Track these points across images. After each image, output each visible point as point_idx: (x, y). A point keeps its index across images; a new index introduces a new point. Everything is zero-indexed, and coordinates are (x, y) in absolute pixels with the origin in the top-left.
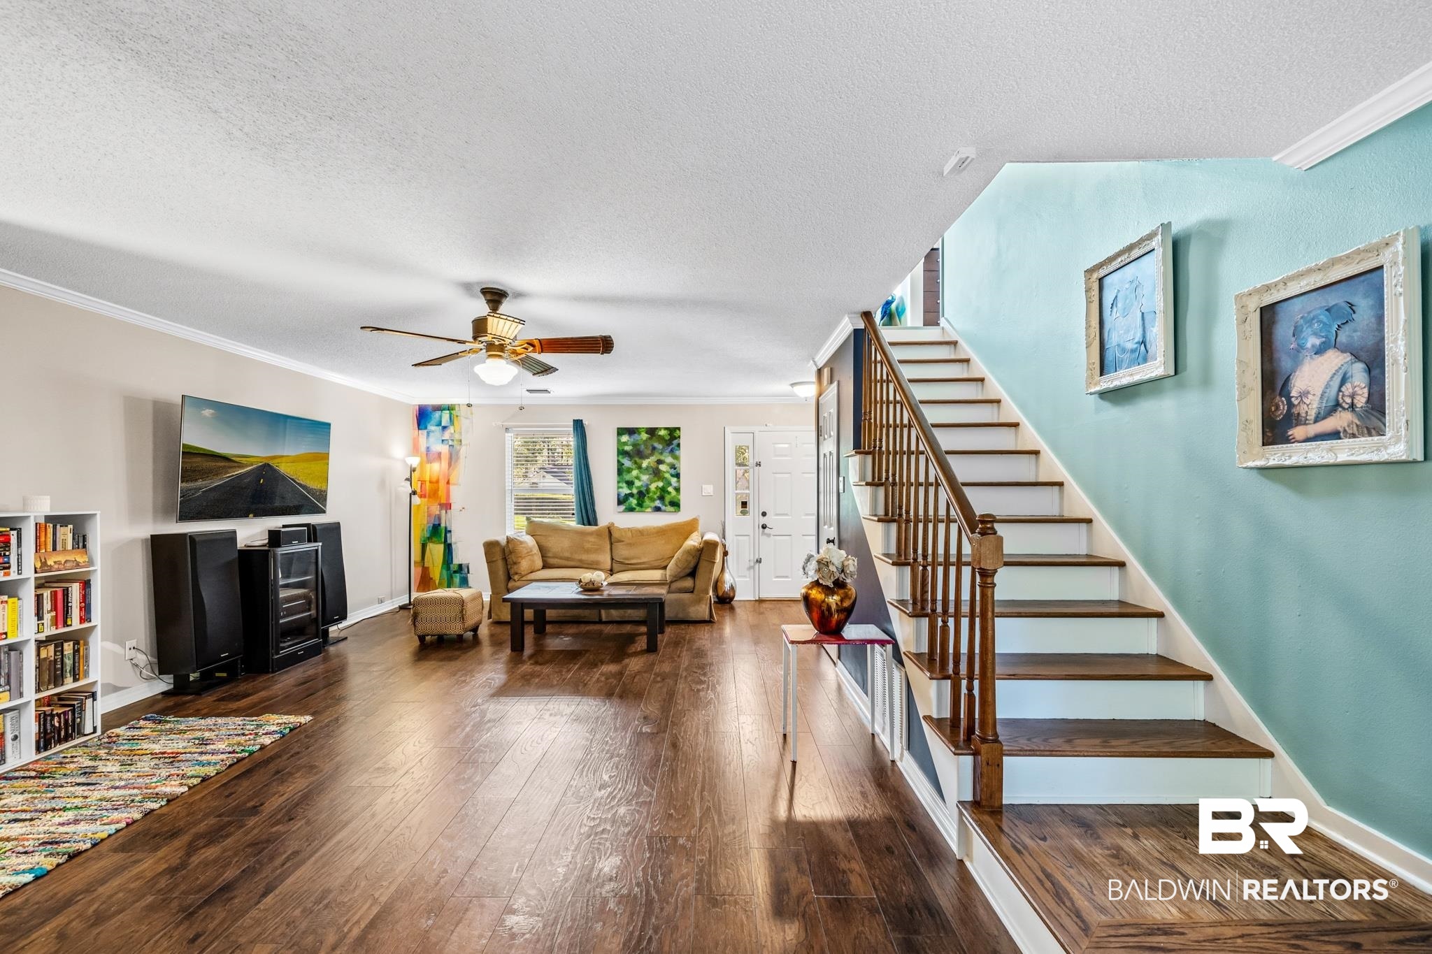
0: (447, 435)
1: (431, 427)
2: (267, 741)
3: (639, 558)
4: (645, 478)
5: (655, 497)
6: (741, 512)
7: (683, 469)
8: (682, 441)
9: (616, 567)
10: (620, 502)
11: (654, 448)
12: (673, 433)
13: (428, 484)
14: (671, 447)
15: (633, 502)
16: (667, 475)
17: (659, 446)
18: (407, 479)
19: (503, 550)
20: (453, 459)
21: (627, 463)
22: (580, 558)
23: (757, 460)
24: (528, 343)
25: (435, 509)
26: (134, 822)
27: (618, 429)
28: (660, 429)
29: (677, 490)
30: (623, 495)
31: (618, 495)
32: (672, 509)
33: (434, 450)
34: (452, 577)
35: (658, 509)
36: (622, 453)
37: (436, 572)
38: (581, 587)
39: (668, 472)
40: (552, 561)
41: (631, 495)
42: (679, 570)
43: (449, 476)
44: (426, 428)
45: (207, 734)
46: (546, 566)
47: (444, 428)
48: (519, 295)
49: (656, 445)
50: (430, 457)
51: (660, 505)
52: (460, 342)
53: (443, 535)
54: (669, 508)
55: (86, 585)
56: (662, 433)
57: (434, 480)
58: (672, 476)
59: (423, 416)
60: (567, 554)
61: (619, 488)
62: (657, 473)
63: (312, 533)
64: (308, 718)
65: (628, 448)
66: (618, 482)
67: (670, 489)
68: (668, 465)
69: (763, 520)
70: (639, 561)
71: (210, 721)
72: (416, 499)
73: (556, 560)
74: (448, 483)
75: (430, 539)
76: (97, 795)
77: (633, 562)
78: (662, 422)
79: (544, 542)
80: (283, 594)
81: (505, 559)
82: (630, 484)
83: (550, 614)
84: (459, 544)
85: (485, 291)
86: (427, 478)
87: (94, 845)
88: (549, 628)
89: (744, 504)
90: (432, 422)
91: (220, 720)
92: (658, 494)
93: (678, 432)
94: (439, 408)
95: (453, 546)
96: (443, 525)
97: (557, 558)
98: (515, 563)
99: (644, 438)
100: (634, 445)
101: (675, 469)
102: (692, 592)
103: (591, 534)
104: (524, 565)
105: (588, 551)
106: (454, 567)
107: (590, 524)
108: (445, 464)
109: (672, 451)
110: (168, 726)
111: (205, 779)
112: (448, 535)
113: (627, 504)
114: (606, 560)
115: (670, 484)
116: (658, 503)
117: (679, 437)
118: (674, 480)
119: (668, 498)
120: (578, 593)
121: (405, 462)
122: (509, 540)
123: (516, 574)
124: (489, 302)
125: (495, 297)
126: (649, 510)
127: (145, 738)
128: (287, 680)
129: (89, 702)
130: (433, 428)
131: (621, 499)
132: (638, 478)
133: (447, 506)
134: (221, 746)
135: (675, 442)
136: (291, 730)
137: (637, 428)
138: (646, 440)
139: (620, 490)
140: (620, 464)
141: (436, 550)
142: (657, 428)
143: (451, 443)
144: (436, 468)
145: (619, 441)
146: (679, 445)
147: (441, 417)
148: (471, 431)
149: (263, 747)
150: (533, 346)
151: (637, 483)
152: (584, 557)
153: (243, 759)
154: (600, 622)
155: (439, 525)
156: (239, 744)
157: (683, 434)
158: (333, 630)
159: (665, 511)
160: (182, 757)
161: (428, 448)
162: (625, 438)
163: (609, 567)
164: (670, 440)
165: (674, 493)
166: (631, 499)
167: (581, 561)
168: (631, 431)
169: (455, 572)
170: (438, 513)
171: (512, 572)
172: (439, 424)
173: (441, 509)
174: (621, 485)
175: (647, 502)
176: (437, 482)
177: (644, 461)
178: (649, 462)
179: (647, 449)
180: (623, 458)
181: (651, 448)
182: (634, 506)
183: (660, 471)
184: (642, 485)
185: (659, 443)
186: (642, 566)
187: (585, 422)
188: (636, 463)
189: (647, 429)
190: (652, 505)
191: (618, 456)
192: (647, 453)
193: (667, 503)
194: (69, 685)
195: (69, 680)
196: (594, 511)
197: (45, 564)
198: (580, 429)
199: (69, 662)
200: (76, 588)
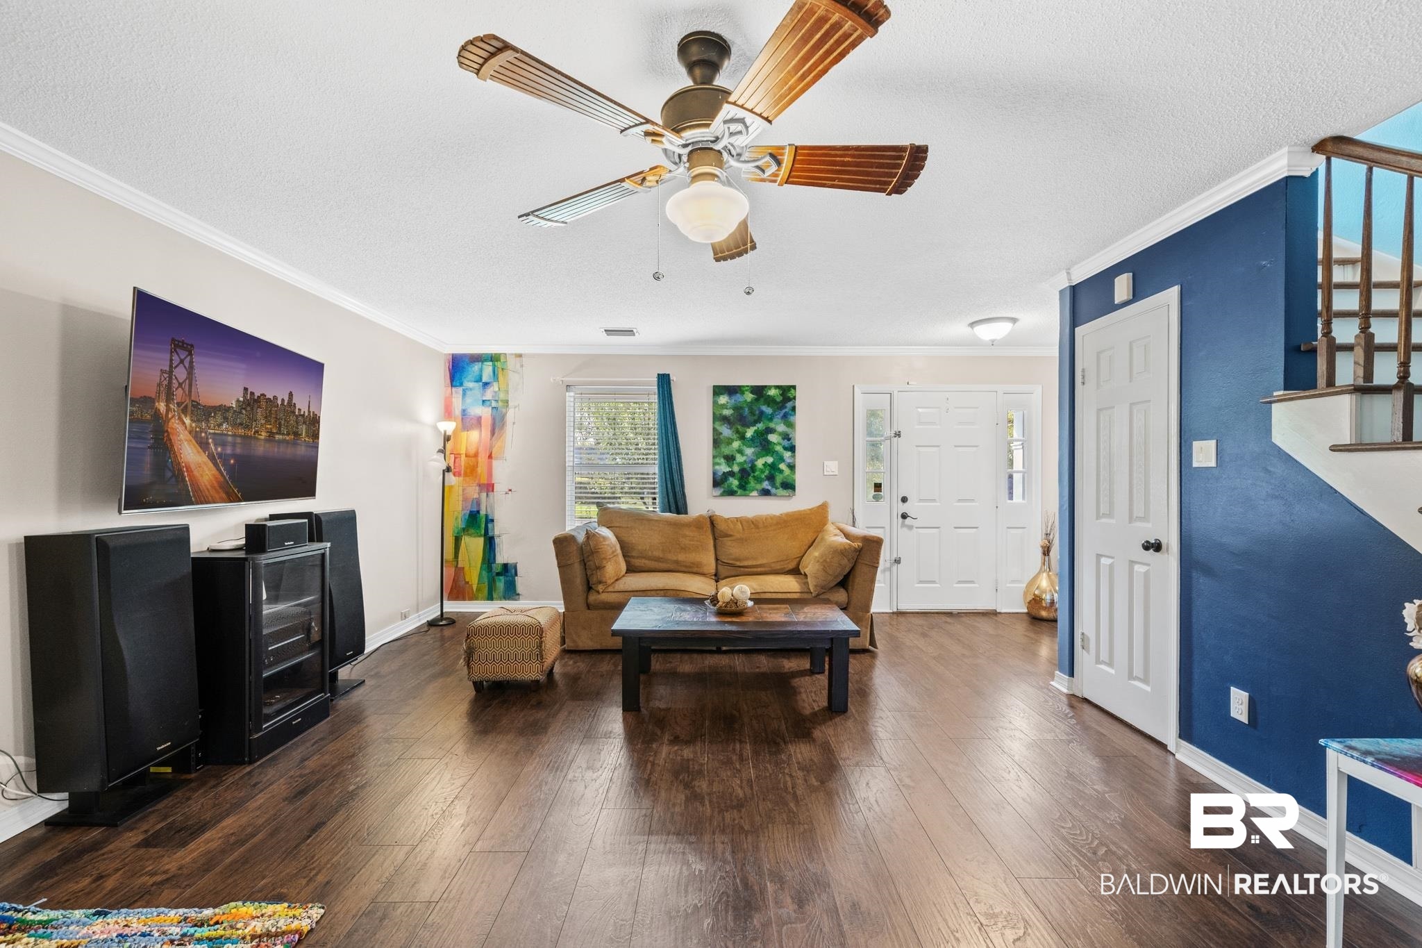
0: (489, 395)
1: (469, 384)
3: (755, 559)
4: (749, 451)
5: (763, 476)
6: (874, 497)
7: (800, 439)
8: (799, 403)
9: (723, 571)
10: (716, 484)
11: (762, 413)
12: (787, 393)
13: (463, 457)
14: (784, 411)
15: (734, 482)
16: (778, 448)
17: (768, 410)
18: (440, 451)
19: (581, 549)
20: (497, 425)
21: (726, 431)
22: (675, 558)
23: (895, 429)
25: (473, 492)
27: (714, 387)
28: (770, 387)
29: (792, 467)
30: (720, 474)
31: (714, 474)
32: (785, 493)
33: (473, 414)
34: (494, 581)
35: (766, 493)
36: (718, 418)
37: (474, 574)
39: (779, 444)
40: (638, 562)
41: (732, 474)
42: (825, 579)
43: (491, 447)
44: (461, 385)
46: (631, 569)
47: (486, 384)
49: (764, 408)
50: (468, 422)
51: (769, 488)
53: (483, 526)
54: (781, 492)
56: (772, 392)
57: (472, 452)
58: (785, 449)
59: (458, 367)
60: (657, 554)
61: (714, 464)
62: (765, 446)
63: (316, 527)
65: (727, 412)
66: (714, 457)
67: (782, 466)
68: (780, 434)
69: (905, 508)
70: (754, 563)
72: (449, 476)
73: (643, 561)
74: (490, 457)
75: (466, 530)
77: (746, 563)
78: (772, 378)
79: (626, 538)
81: (584, 563)
82: (730, 459)
84: (504, 537)
86: (463, 451)
89: (878, 487)
90: (470, 377)
92: (767, 472)
93: (793, 391)
94: (477, 359)
95: (497, 540)
96: (483, 512)
97: (644, 558)
98: (597, 568)
99: (749, 400)
100: (737, 409)
101: (789, 439)
105: (684, 549)
106: (497, 568)
107: (678, 513)
108: (486, 432)
109: (785, 417)
112: (490, 525)
113: (726, 485)
114: (709, 562)
115: (782, 460)
116: (766, 485)
117: (795, 398)
118: (787, 454)
119: (779, 478)
121: (436, 428)
122: (589, 536)
126: (755, 493)
130: (471, 385)
131: (718, 478)
132: (740, 451)
133: (489, 487)
135: (789, 405)
137: (740, 387)
138: (751, 402)
139: (717, 467)
140: (716, 434)
141: (473, 545)
142: (766, 386)
143: (494, 404)
144: (473, 439)
145: (715, 403)
146: (794, 409)
147: (481, 370)
148: (521, 390)
151: (740, 458)
152: (682, 557)
155: (478, 512)
157: (799, 394)
159: (775, 495)
161: (464, 411)
162: (723, 399)
163: (713, 571)
164: (781, 402)
165: (787, 471)
166: (731, 479)
167: (677, 562)
168: (732, 390)
169: (498, 574)
170: (476, 496)
171: (593, 580)
172: (479, 379)
173: (481, 491)
174: (717, 460)
175: (752, 483)
176: (476, 455)
177: (747, 430)
178: (755, 431)
179: (752, 413)
180: (721, 425)
181: (757, 412)
182: (735, 489)
183: (769, 442)
184: (745, 461)
185: (768, 406)
186: (759, 569)
187: (672, 377)
188: (737, 432)
189: (752, 386)
190: (759, 487)
191: (714, 423)
192: (751, 419)
193: (778, 484)
196: (684, 494)
198: (667, 385)
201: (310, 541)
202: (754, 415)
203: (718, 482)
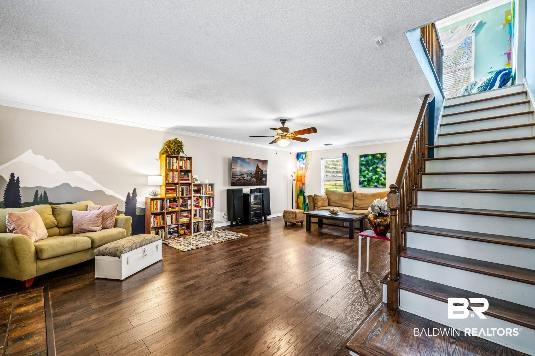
0: (304, 162)
1: (300, 159)
2: (236, 238)
4: (370, 174)
5: (375, 181)
7: (388, 170)
8: (387, 158)
9: (355, 208)
10: (360, 184)
11: (375, 162)
12: (383, 156)
14: (382, 161)
15: (366, 183)
16: (380, 173)
17: (377, 161)
18: (292, 176)
19: (313, 198)
20: (306, 168)
21: (363, 168)
25: (301, 185)
26: (208, 246)
27: (360, 155)
28: (377, 154)
29: (385, 179)
30: (362, 181)
31: (360, 181)
32: (382, 186)
33: (301, 166)
35: (376, 187)
36: (361, 164)
37: (301, 205)
38: (330, 212)
39: (380, 171)
40: (332, 204)
41: (365, 181)
43: (305, 174)
45: (228, 234)
46: (329, 206)
47: (304, 159)
48: (290, 120)
49: (375, 161)
50: (300, 169)
51: (377, 185)
52: (273, 136)
53: (303, 193)
54: (381, 186)
55: (213, 198)
56: (378, 156)
58: (382, 173)
59: (298, 156)
60: (337, 202)
61: (360, 178)
62: (376, 173)
63: (261, 190)
64: (247, 235)
65: (364, 163)
66: (360, 176)
67: (381, 178)
68: (381, 168)
70: (363, 206)
71: (231, 232)
72: (295, 182)
74: (305, 177)
75: (299, 194)
76: (206, 240)
77: (361, 206)
78: (378, 151)
79: (329, 196)
80: (252, 206)
81: (314, 201)
82: (364, 176)
83: (324, 221)
85: (281, 120)
86: (299, 176)
87: (201, 248)
88: (323, 226)
91: (232, 232)
92: (376, 180)
93: (385, 155)
94: (302, 153)
95: (306, 197)
96: (303, 190)
97: (333, 202)
98: (316, 203)
99: (371, 158)
100: (367, 161)
101: (384, 170)
103: (346, 195)
104: (319, 204)
105: (344, 201)
106: (306, 204)
107: (348, 192)
108: (304, 171)
109: (382, 163)
110: (225, 231)
111: (222, 242)
113: (363, 184)
114: (351, 205)
115: (381, 176)
116: (376, 184)
117: (386, 157)
118: (383, 175)
119: (380, 182)
120: (329, 214)
121: (291, 170)
122: (315, 195)
123: (317, 207)
124: (282, 123)
125: (283, 121)
126: (372, 187)
127: (219, 233)
128: (251, 227)
129: (213, 223)
131: (361, 182)
132: (368, 174)
133: (304, 184)
134: (228, 237)
135: (384, 159)
136: (242, 237)
137: (368, 155)
138: (371, 159)
139: (361, 179)
140: (361, 169)
141: (301, 198)
142: (376, 154)
143: (305, 164)
144: (301, 172)
145: (360, 160)
146: (385, 160)
147: (303, 156)
148: (311, 160)
149: (235, 239)
150: (293, 134)
151: (367, 176)
152: (343, 203)
153: (230, 240)
154: (343, 227)
156: (231, 237)
157: (387, 155)
158: (268, 218)
159: (379, 187)
160: (222, 237)
161: (299, 166)
162: (363, 159)
163: (352, 208)
164: (381, 158)
165: (383, 180)
166: (365, 182)
167: (341, 204)
168: (365, 156)
169: (306, 205)
171: (315, 206)
174: (361, 177)
175: (371, 183)
176: (302, 176)
177: (370, 168)
178: (373, 168)
179: (371, 162)
180: (362, 166)
181: (373, 162)
182: (366, 185)
183: (377, 171)
184: (369, 177)
185: (377, 160)
186: (364, 208)
187: (347, 154)
188: (367, 168)
189: (371, 154)
190: (374, 185)
191: (360, 166)
192: (371, 164)
193: (380, 184)
194: (210, 219)
195: (210, 218)
196: (350, 187)
197: (206, 193)
198: (345, 156)
199: (210, 214)
200: (211, 199)
201: (259, 192)
202: (372, 163)
203: (361, 183)
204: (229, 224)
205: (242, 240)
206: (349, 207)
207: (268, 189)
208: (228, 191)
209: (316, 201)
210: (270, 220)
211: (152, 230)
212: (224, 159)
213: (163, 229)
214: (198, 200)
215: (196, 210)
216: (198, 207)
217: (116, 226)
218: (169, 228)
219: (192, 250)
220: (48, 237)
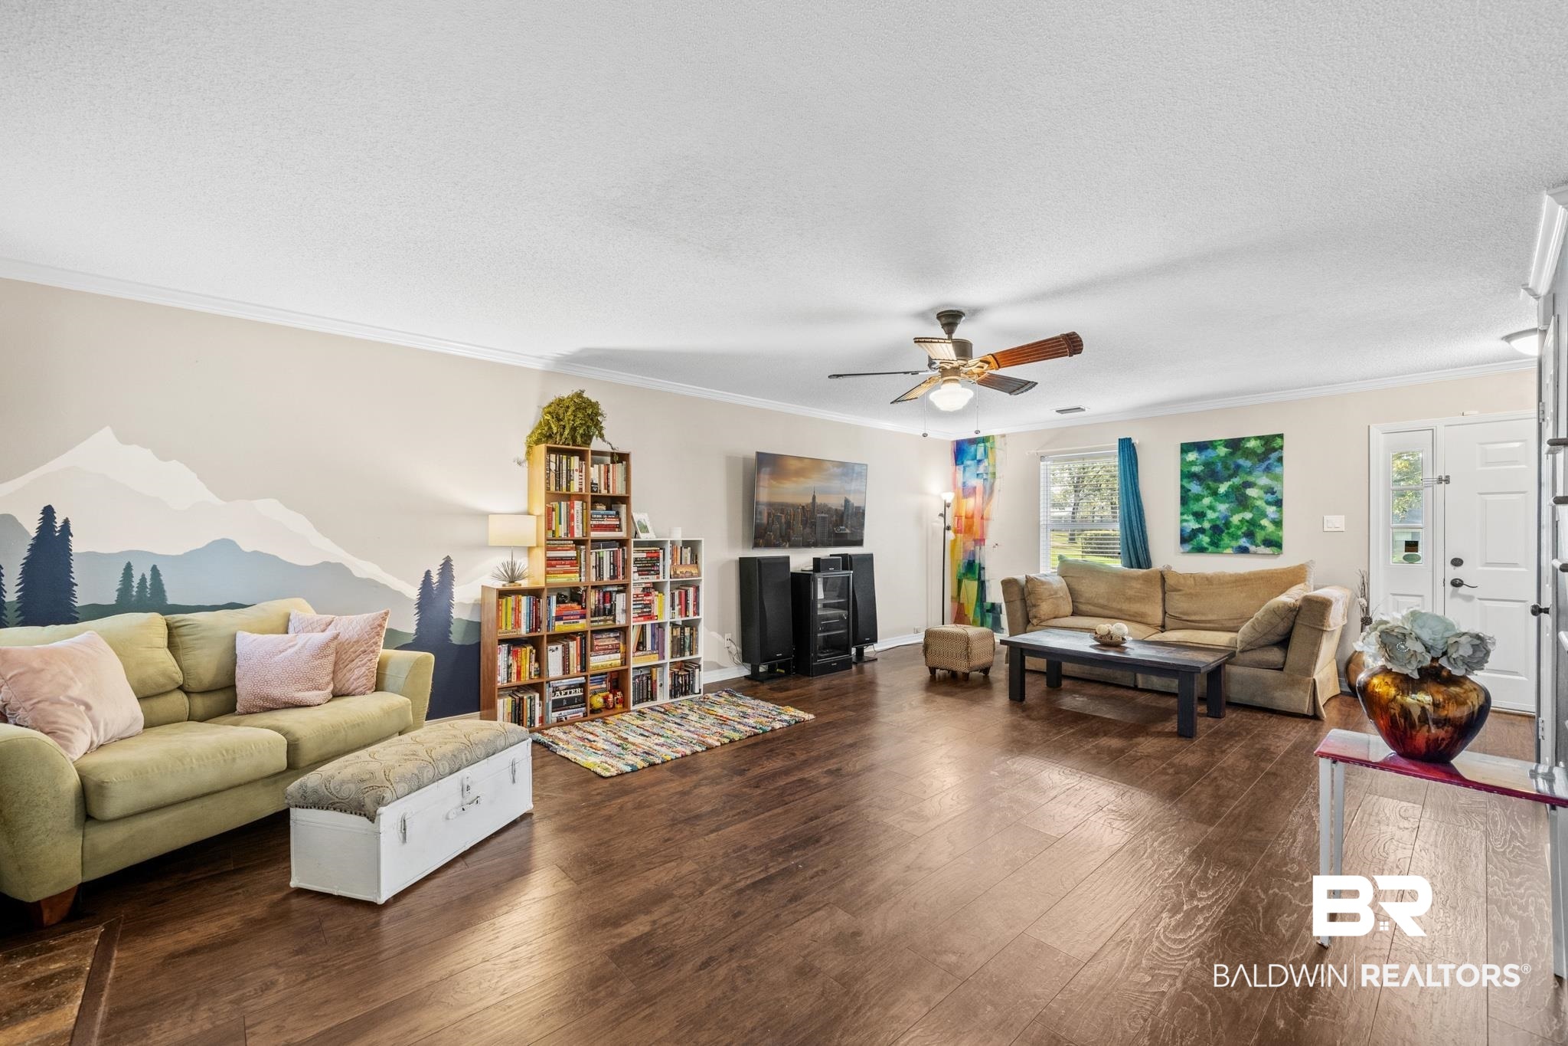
0: (981, 470)
2: (777, 725)
3: (1203, 614)
4: (1223, 507)
5: (1240, 533)
6: (1405, 558)
7: (1289, 493)
8: (1286, 454)
9: (1170, 623)
10: (1184, 540)
11: (1238, 467)
12: (1271, 444)
13: (964, 518)
14: (1266, 463)
15: (1205, 540)
16: (1259, 503)
17: (1246, 463)
18: (941, 515)
19: (1022, 590)
20: (989, 492)
21: (1195, 488)
22: (1119, 607)
23: (1441, 472)
24: (981, 361)
25: (970, 545)
26: (686, 756)
27: (1182, 445)
28: (1248, 439)
29: (1278, 523)
30: (1189, 530)
31: (1182, 530)
32: (1268, 550)
33: (970, 485)
34: (985, 616)
35: (1244, 550)
36: (1187, 475)
37: (971, 610)
38: (1095, 639)
39: (1260, 498)
40: (1083, 608)
41: (1202, 531)
42: (1257, 635)
43: (983, 511)
44: (962, 463)
45: (749, 711)
46: (1074, 613)
47: (979, 461)
48: (975, 311)
49: (1241, 461)
50: (967, 492)
51: (1248, 545)
53: (977, 572)
54: (1262, 549)
55: (697, 589)
56: (1252, 444)
57: (970, 515)
58: (1268, 503)
59: (961, 451)
60: (1102, 601)
61: (1183, 521)
62: (1240, 500)
63: (847, 562)
64: (812, 716)
65: (1196, 469)
66: (1182, 514)
67: (1264, 522)
68: (1261, 488)
69: (1455, 573)
70: (1203, 618)
71: (757, 702)
72: (950, 535)
73: (1090, 607)
74: (982, 518)
75: (965, 574)
76: (679, 732)
77: (1194, 619)
78: (1251, 429)
79: (1076, 586)
80: (819, 613)
81: (1024, 600)
82: (1199, 516)
83: (1067, 667)
84: (992, 582)
85: (940, 316)
86: (963, 514)
87: (663, 762)
88: (1065, 683)
89: (1411, 546)
90: (969, 457)
91: (762, 703)
92: (1244, 529)
93: (1279, 440)
94: (974, 442)
95: (987, 584)
96: (977, 562)
97: (1090, 604)
98: (1034, 606)
99: (1222, 455)
100: (1207, 464)
101: (1273, 493)
102: (1281, 669)
103: (1137, 578)
104: (1045, 608)
105: (1129, 599)
106: (987, 606)
107: (1139, 567)
108: (979, 499)
109: (1269, 469)
110: (735, 699)
111: (732, 741)
112: (982, 572)
113: (1195, 542)
114: (1156, 614)
115: (1264, 515)
116: (1243, 542)
117: (1281, 448)
118: (1271, 510)
119: (1260, 536)
120: (1091, 647)
121: (940, 497)
122: (1028, 580)
123: (1036, 617)
124: (943, 326)
125: (950, 319)
126: (1229, 551)
127: (720, 704)
128: (818, 684)
129: (697, 670)
130: (969, 463)
131: (1186, 535)
132: (1211, 508)
133: (981, 542)
134: (751, 721)
135: (1274, 456)
136: (796, 722)
137: (1211, 442)
138: (1226, 456)
139: (1185, 524)
140: (1185, 491)
141: (971, 587)
142: (1243, 439)
143: (985, 477)
144: (970, 504)
145: (1183, 460)
146: (1280, 460)
147: (976, 451)
148: (1004, 463)
149: (773, 730)
150: (988, 363)
151: (1211, 515)
152: (1125, 606)
153: (759, 734)
154: (1135, 688)
155: (974, 561)
156: (761, 723)
157: (1287, 443)
158: (868, 650)
159: (1255, 553)
160: (729, 722)
161: (964, 483)
162: (1192, 456)
163: (1160, 622)
164: (1264, 453)
165: (1270, 527)
166: (1201, 536)
167: (1120, 610)
168: (1201, 447)
169: (988, 611)
170: (972, 549)
171: (1031, 615)
172: (974, 458)
173: (976, 544)
174: (1185, 517)
175: (1226, 539)
176: (972, 517)
177: (1221, 485)
178: (1230, 486)
179: (1227, 468)
180: (1189, 482)
181: (1233, 466)
182: (1206, 546)
183: (1246, 497)
184: (1218, 518)
185: (1247, 458)
186: (1208, 625)
187: (1135, 441)
188: (1208, 488)
189: (1226, 440)
190: (1235, 544)
191: (1181, 480)
192: (1226, 473)
193: (1258, 541)
194: (687, 657)
195: (687, 653)
196: (1146, 551)
197: (675, 573)
198: (1128, 449)
199: (687, 641)
200: (691, 591)
201: (843, 569)
202: (1229, 469)
203: (1186, 538)
204: (746, 671)
205: (796, 732)
206: (1149, 620)
207: (868, 559)
208: (744, 563)
209: (1031, 600)
210: (876, 659)
211: (500, 696)
212: (731, 460)
213: (537, 691)
214: (648, 594)
215: (643, 627)
216: (650, 616)
217: (379, 687)
218: (556, 690)
219: (633, 771)
220: (145, 727)
